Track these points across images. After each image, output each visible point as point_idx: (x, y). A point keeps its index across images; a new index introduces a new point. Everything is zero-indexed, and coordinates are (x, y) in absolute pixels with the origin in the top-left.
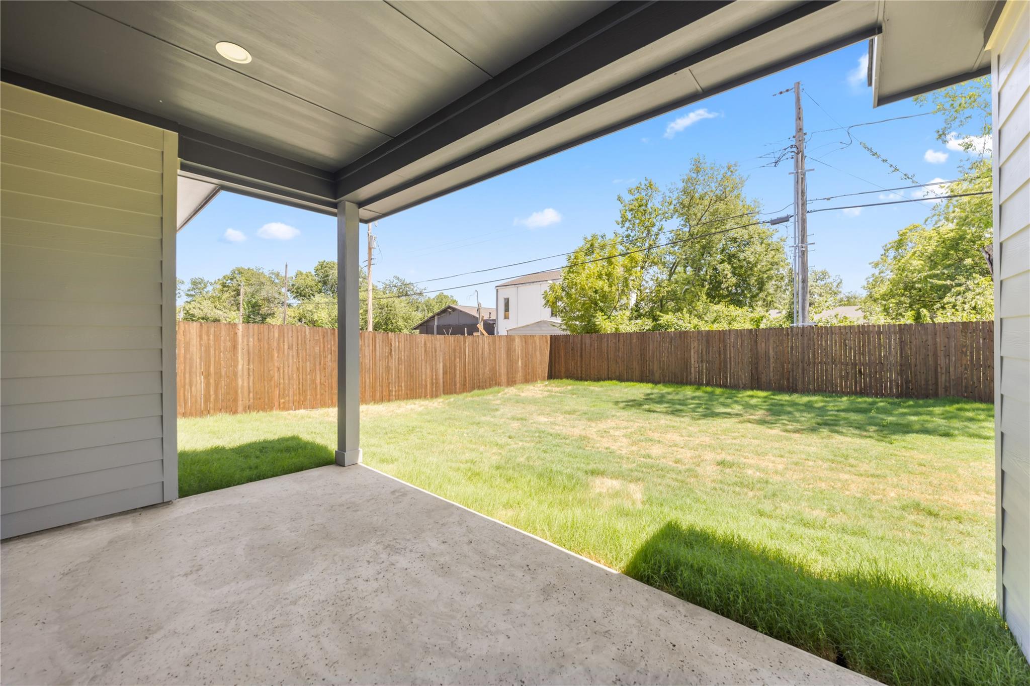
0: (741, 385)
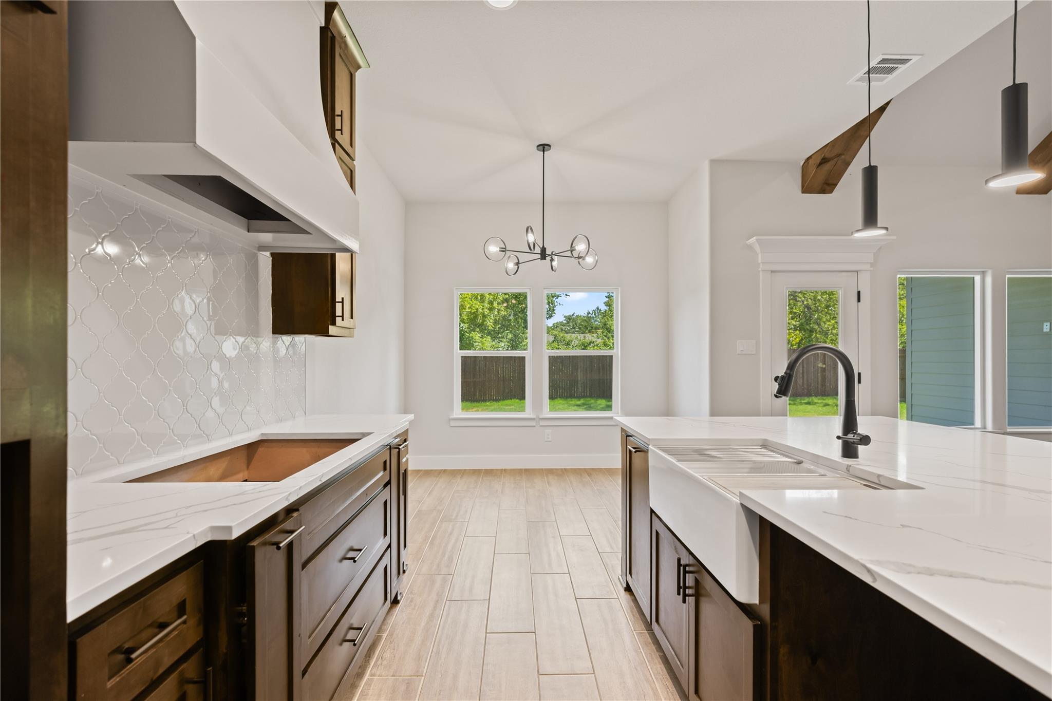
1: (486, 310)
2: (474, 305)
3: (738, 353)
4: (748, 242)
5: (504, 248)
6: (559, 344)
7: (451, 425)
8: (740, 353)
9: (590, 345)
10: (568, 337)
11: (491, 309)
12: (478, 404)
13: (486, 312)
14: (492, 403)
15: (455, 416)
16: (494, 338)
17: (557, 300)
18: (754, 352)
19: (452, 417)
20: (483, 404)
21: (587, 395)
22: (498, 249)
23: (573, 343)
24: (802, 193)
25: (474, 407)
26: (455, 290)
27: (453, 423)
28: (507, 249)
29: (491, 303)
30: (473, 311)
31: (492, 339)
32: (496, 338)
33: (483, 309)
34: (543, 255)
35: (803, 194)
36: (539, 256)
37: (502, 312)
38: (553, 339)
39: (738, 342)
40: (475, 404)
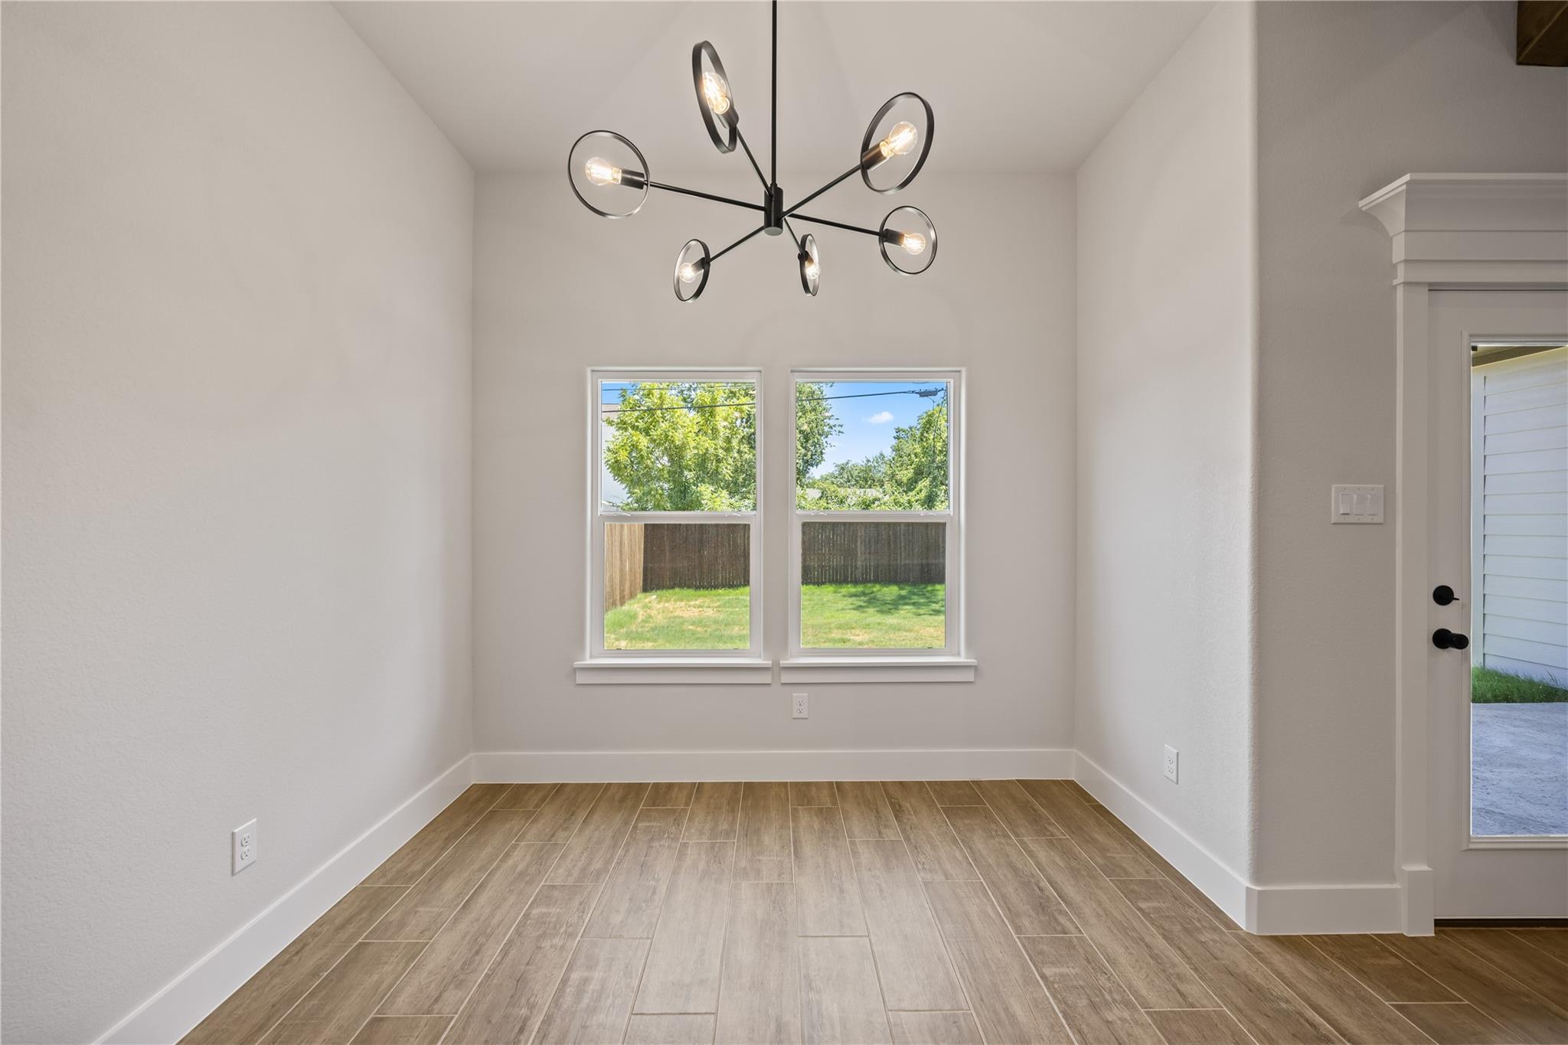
0: (912, 579)
1: (720, 451)
2: (702, 443)
3: (1332, 522)
4: (1361, 203)
5: (641, 175)
6: (829, 502)
7: (578, 683)
8: (1342, 520)
9: (874, 503)
10: (842, 492)
11: (728, 450)
12: (706, 592)
13: (721, 453)
14: (727, 591)
15: (589, 661)
16: (732, 494)
17: (826, 439)
18: (1379, 519)
19: (578, 664)
20: (714, 592)
21: (870, 578)
22: (619, 176)
23: (849, 500)
24: (1519, 63)
25: (699, 596)
26: (589, 374)
27: (581, 678)
28: (651, 179)
29: (728, 440)
30: (701, 453)
31: (730, 494)
32: (737, 492)
33: (716, 449)
34: (774, 212)
35: (1521, 67)
36: (759, 218)
37: (746, 455)
38: (820, 495)
39: (1334, 487)
40: (702, 592)
